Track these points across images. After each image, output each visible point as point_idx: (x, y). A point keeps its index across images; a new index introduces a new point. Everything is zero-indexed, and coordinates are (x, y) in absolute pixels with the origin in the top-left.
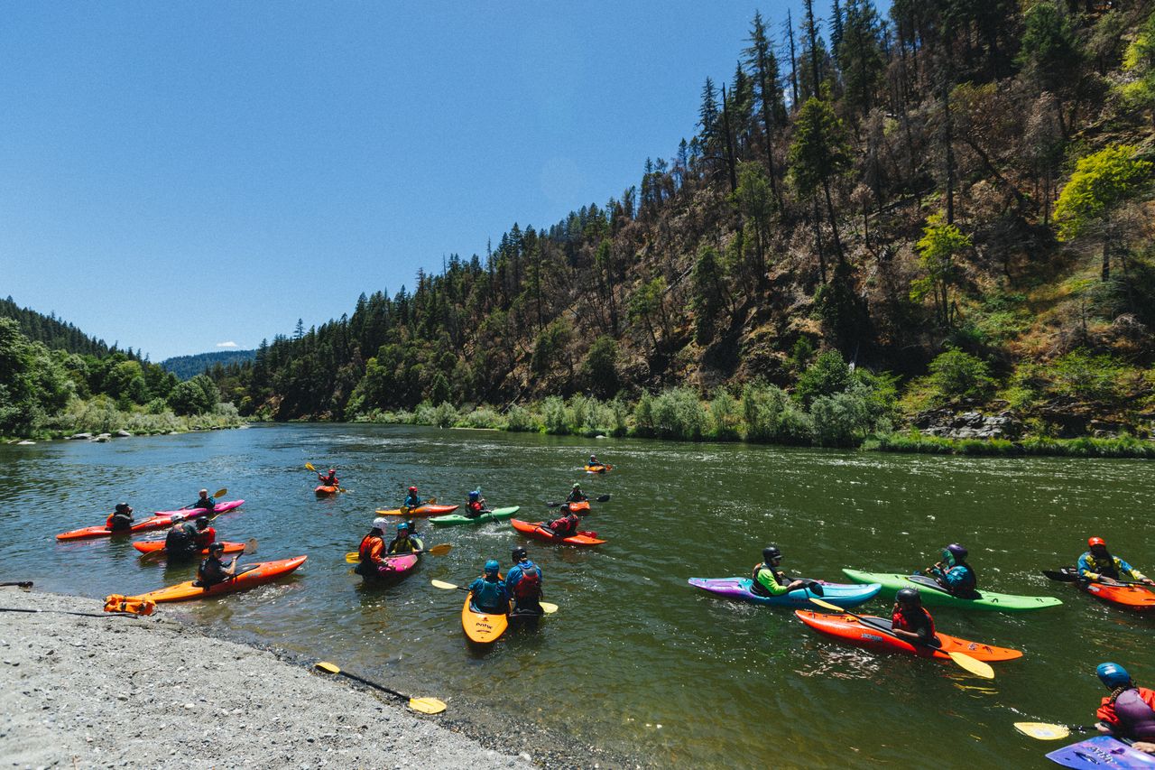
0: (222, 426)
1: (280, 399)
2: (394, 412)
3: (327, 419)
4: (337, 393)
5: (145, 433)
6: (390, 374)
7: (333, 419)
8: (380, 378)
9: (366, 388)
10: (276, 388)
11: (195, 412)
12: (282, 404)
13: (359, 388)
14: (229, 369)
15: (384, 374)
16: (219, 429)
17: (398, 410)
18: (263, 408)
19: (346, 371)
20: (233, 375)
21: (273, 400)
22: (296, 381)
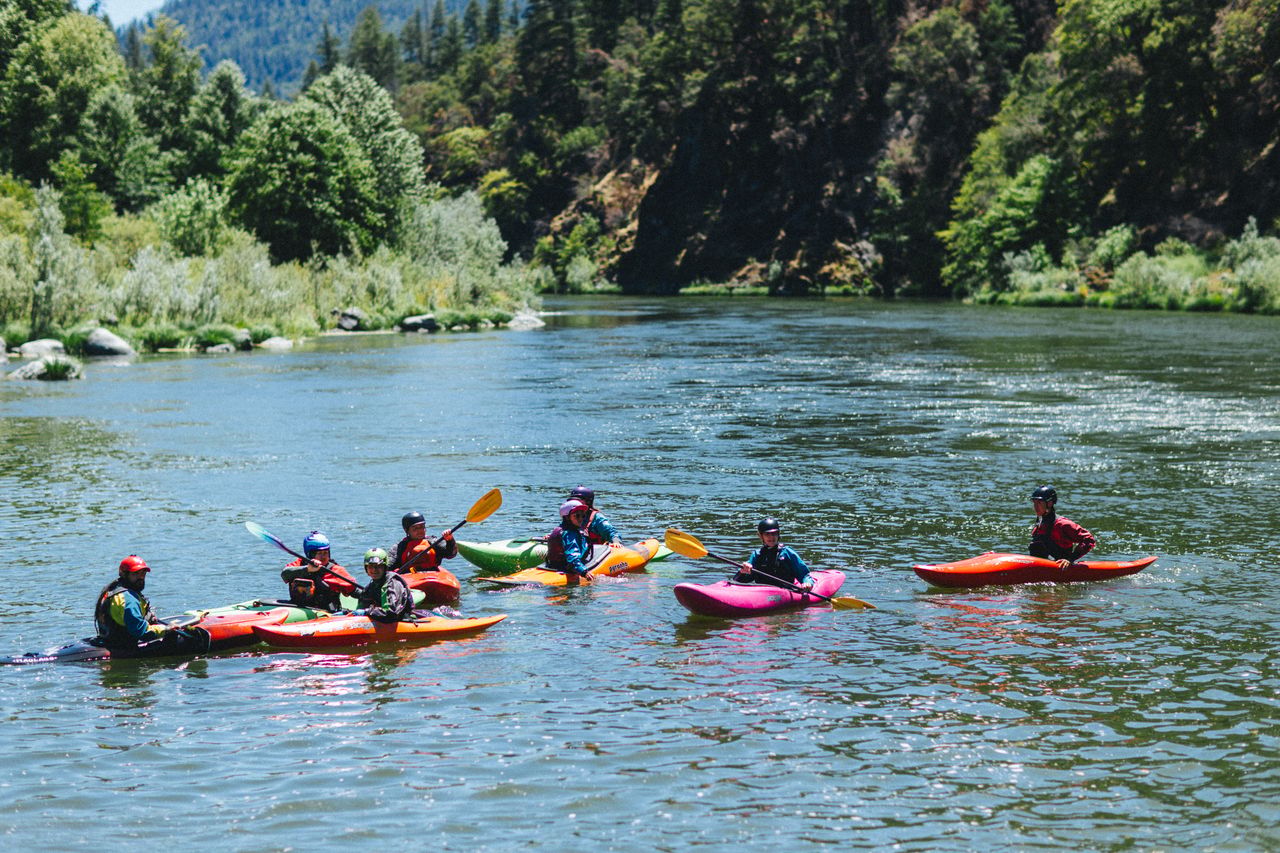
0: (441, 313)
1: (637, 180)
2: (1211, 253)
3: (857, 280)
4: (900, 149)
5: (173, 343)
6: (1184, 36)
7: (885, 285)
8: (1129, 62)
9: (1049, 117)
10: (618, 125)
11: (334, 244)
12: (649, 208)
13: (1015, 119)
14: (412, 39)
15: (1153, 41)
16: (431, 326)
17: (1236, 232)
18: (568, 229)
19: (942, 31)
20: (433, 70)
21: (606, 188)
22: (708, 87)
